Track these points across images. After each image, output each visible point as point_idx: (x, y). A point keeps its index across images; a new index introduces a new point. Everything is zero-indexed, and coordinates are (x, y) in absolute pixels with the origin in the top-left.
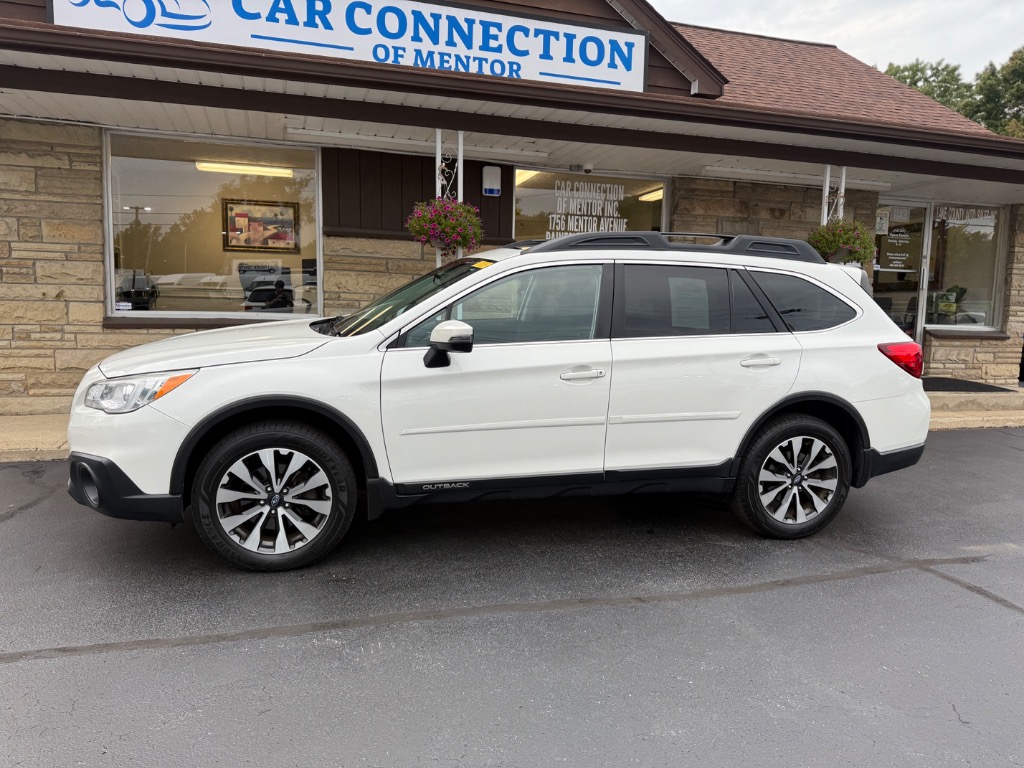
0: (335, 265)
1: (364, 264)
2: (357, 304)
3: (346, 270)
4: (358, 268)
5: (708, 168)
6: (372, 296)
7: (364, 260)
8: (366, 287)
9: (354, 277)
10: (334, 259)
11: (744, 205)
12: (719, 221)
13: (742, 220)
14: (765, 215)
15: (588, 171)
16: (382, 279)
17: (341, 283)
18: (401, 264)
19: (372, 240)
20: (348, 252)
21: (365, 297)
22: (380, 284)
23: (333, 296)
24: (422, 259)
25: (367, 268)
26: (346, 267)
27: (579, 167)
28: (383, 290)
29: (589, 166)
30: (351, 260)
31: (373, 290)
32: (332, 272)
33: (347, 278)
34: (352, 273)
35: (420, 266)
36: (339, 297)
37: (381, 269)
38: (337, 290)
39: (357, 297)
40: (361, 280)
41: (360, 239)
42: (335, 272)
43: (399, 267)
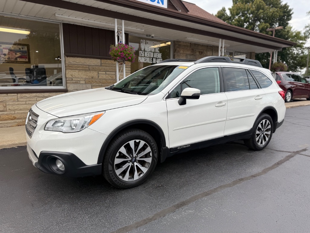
0: (70, 68)
1: (81, 67)
2: (79, 82)
3: (74, 69)
4: (79, 69)
5: (188, 38)
6: (84, 79)
7: (81, 66)
8: (82, 76)
9: (77, 72)
10: (70, 65)
11: (193, 50)
12: (187, 55)
13: (192, 55)
14: (198, 53)
15: (152, 37)
16: (87, 73)
17: (73, 74)
18: (94, 67)
19: (83, 58)
20: (75, 63)
21: (82, 79)
22: (87, 75)
23: (70, 79)
24: (101, 65)
25: (82, 69)
26: (74, 68)
27: (150, 36)
28: (88, 77)
29: (153, 35)
30: (76, 66)
31: (84, 77)
32: (69, 70)
33: (75, 72)
34: (77, 71)
35: (101, 68)
36: (72, 79)
37: (87, 69)
38: (71, 77)
39: (79, 79)
40: (80, 73)
41: (79, 58)
42: (70, 70)
43: (93, 68)
